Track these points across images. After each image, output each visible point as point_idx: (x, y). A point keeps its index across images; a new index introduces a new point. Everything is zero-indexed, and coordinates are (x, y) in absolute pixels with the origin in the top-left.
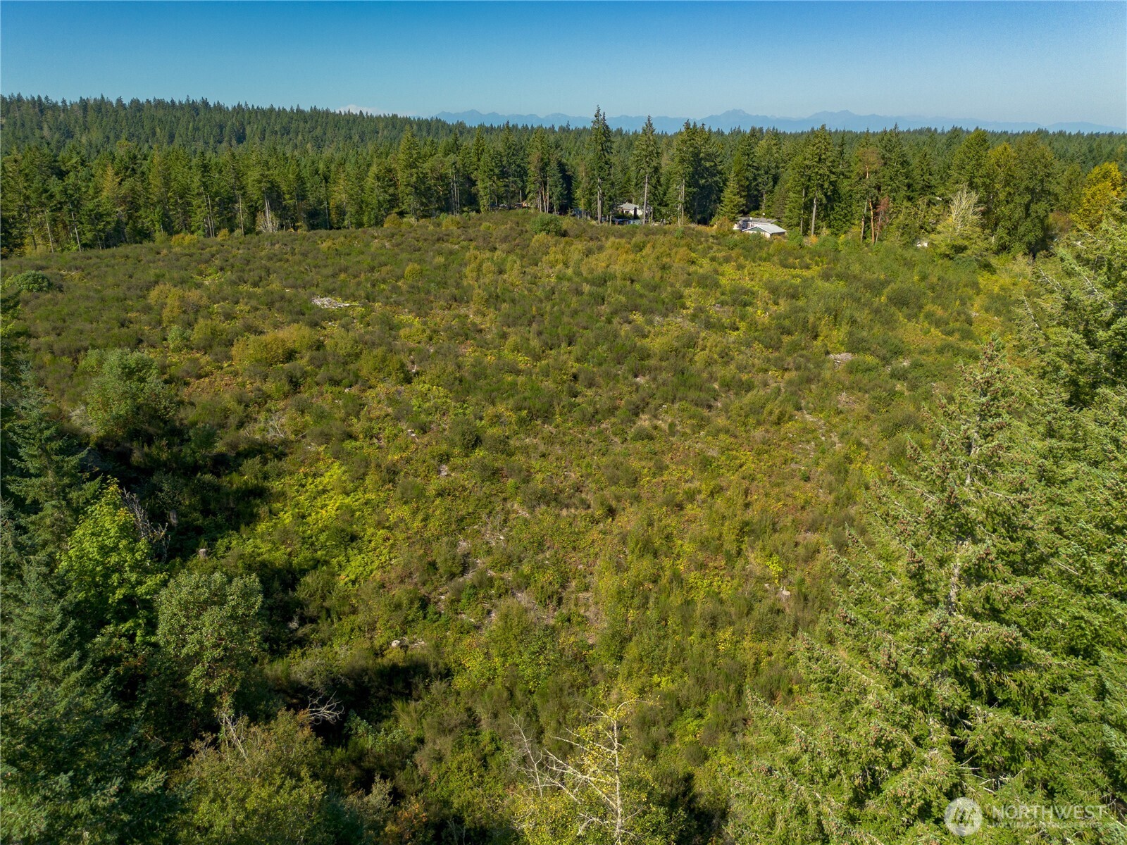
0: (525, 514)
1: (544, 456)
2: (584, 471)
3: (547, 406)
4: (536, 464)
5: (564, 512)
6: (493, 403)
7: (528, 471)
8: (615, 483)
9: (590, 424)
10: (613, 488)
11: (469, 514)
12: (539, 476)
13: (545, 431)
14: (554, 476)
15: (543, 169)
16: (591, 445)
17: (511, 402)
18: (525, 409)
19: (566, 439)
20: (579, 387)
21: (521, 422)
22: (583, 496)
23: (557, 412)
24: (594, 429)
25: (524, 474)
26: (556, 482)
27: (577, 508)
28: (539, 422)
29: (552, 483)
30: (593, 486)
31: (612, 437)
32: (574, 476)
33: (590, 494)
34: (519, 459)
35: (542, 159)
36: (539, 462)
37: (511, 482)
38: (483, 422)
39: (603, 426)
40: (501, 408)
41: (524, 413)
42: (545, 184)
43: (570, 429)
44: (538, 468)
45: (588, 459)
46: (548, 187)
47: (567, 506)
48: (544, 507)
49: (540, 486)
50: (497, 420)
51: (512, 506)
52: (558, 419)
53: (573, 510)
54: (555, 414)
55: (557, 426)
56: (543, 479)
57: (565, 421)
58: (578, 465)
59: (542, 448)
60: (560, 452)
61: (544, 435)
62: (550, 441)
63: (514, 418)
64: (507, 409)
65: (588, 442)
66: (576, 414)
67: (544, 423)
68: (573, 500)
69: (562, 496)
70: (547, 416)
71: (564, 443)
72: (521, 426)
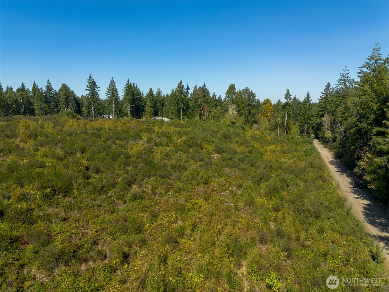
0: (42, 278)
1: (64, 220)
2: (98, 227)
3: (67, 184)
4: (55, 227)
5: (83, 268)
6: (22, 187)
7: (49, 235)
8: (125, 233)
9: (100, 194)
10: (124, 237)
12: (59, 238)
13: (65, 202)
14: (73, 235)
15: (66, 99)
16: (102, 208)
17: (37, 184)
18: (49, 187)
19: (82, 205)
20: (90, 173)
21: (45, 197)
22: (100, 248)
23: (75, 188)
24: (103, 197)
25: (44, 238)
26: (75, 240)
27: (95, 261)
28: (61, 196)
29: (71, 242)
30: (107, 238)
31: (116, 201)
32: (90, 233)
33: (105, 245)
35: (66, 95)
36: (60, 226)
37: (30, 247)
38: (11, 200)
39: (109, 194)
40: (28, 189)
41: (48, 191)
42: (68, 105)
43: (85, 198)
44: (58, 230)
45: (101, 218)
46: (69, 106)
47: (86, 261)
48: (62, 268)
49: (60, 247)
50: (24, 197)
51: (29, 272)
52: (76, 193)
53: (91, 263)
54: (73, 190)
55: (75, 198)
56: (63, 240)
57: (81, 194)
58: (94, 223)
59: (63, 214)
60: (78, 215)
61: (64, 204)
62: (69, 208)
63: (39, 195)
64: (33, 189)
65: (100, 206)
66: (90, 188)
67: (64, 196)
68: (91, 254)
69: (80, 251)
70: (67, 191)
71: (81, 208)
72: (45, 200)
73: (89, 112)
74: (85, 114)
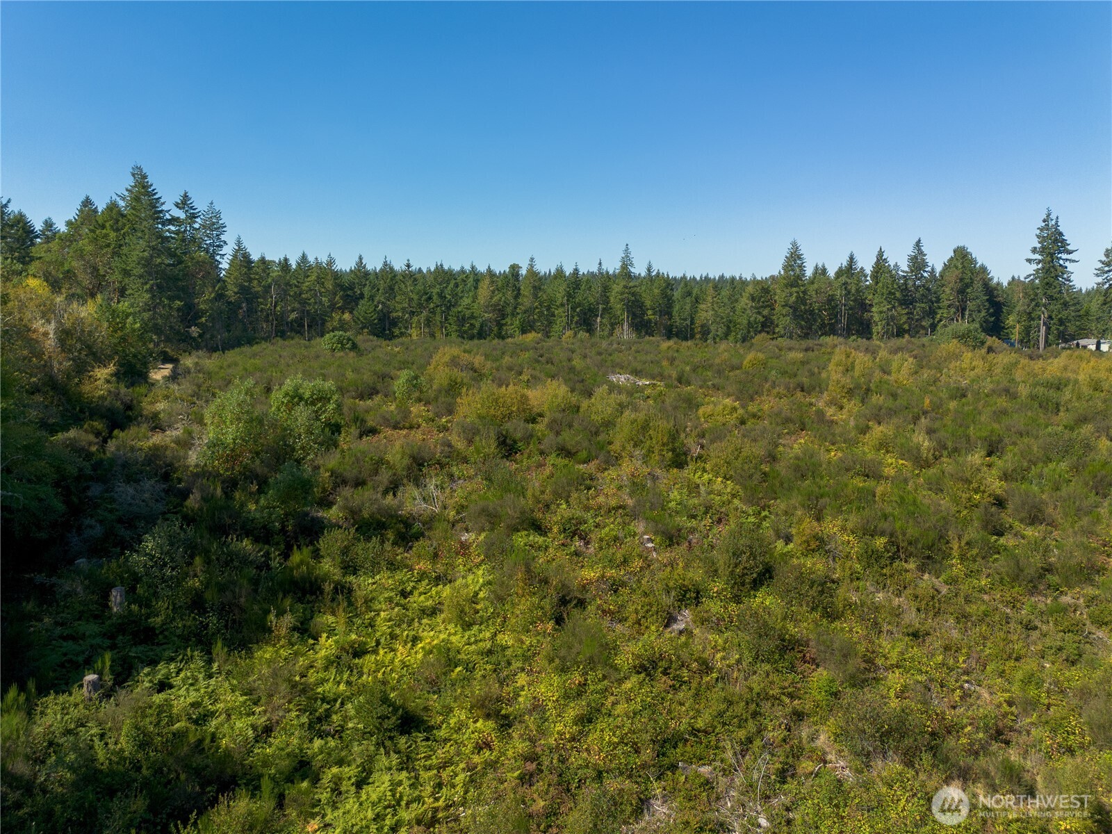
0: (841, 766)
1: (915, 635)
2: (1016, 688)
3: (932, 535)
4: (891, 647)
6: (819, 519)
7: (870, 661)
9: (1034, 590)
11: (695, 732)
12: (895, 680)
13: (922, 585)
14: (935, 688)
15: (962, 291)
16: (1035, 635)
17: (854, 520)
18: (882, 534)
19: (971, 609)
20: (1007, 518)
21: (871, 558)
23: (955, 553)
24: (1044, 602)
25: (855, 663)
26: (939, 703)
27: (995, 790)
28: (912, 566)
29: (926, 703)
30: (1042, 734)
31: (1089, 627)
32: (988, 699)
33: (1034, 756)
34: (851, 630)
35: (962, 280)
36: (900, 647)
37: (821, 676)
38: (791, 546)
39: (1066, 599)
40: (831, 526)
41: (880, 542)
42: (964, 310)
43: (982, 590)
44: (894, 658)
45: (1029, 665)
46: (967, 313)
47: (964, 775)
48: (895, 766)
49: (894, 704)
50: (818, 545)
51: (813, 739)
52: (957, 567)
53: (980, 791)
54: (948, 556)
55: (952, 581)
56: (905, 689)
57: (971, 574)
58: (1002, 674)
59: (911, 617)
60: (955, 634)
61: (919, 592)
62: (933, 605)
63: (856, 548)
64: (843, 529)
65: (1029, 627)
66: (1001, 564)
67: (922, 569)
68: (983, 761)
69: (951, 742)
70: (932, 557)
71: (966, 616)
72: (869, 565)
73: (1027, 331)
74: (1016, 336)
